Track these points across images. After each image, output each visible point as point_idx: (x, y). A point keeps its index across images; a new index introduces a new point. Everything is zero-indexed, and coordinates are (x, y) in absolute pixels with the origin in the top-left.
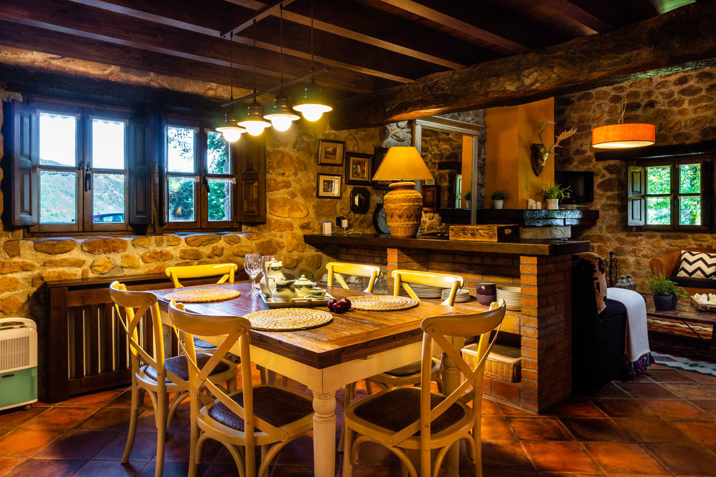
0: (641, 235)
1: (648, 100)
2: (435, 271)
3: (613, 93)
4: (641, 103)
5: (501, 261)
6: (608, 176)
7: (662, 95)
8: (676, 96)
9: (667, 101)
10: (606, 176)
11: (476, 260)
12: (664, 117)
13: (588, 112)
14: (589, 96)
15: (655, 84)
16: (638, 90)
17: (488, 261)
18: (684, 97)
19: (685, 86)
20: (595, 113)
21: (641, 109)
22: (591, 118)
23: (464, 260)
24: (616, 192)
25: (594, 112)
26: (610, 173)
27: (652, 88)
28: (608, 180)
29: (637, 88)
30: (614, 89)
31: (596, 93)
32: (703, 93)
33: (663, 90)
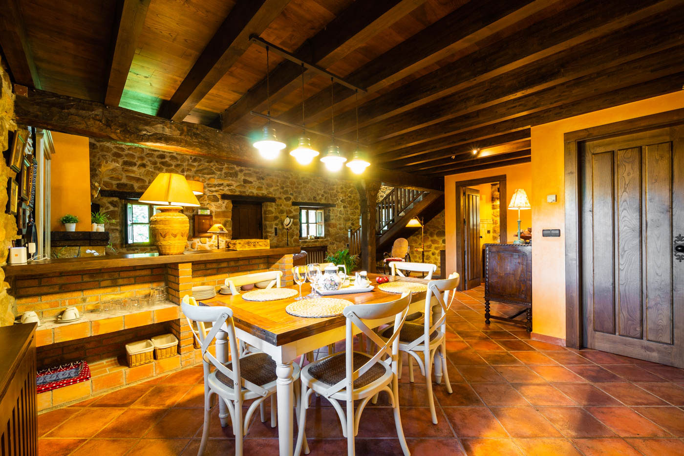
0: (137, 249)
1: (141, 162)
2: (261, 270)
3: (115, 150)
4: (137, 163)
5: (241, 263)
6: (112, 208)
7: (150, 162)
8: (158, 165)
9: (153, 166)
10: (110, 208)
11: (224, 265)
12: (152, 176)
13: (94, 158)
14: (95, 146)
15: (145, 153)
16: (134, 154)
17: (232, 264)
18: (163, 167)
19: (163, 160)
20: (100, 161)
21: (137, 167)
22: (97, 164)
23: (214, 266)
24: (118, 221)
25: (99, 159)
26: (114, 207)
27: (143, 155)
28: (112, 211)
29: (133, 152)
30: (116, 147)
31: (100, 146)
32: (173, 167)
33: (150, 159)
